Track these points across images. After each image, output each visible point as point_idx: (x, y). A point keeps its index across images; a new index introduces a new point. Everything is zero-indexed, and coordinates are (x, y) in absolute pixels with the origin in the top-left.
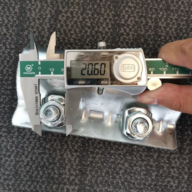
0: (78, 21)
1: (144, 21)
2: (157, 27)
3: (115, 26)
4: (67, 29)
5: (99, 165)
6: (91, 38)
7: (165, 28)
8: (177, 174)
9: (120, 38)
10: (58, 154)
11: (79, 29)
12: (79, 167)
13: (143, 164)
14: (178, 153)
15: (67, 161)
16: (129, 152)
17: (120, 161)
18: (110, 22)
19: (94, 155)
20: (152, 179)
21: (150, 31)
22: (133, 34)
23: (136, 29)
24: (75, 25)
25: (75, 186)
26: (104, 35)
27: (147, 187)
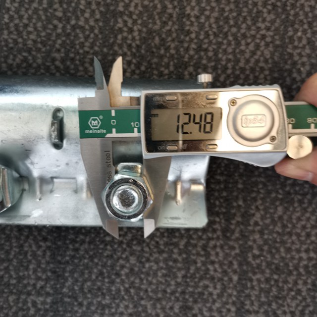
0: (41, 8)
1: (159, 6)
2: (183, 16)
3: (108, 16)
4: (21, 24)
5: (86, 261)
6: (64, 38)
7: (197, 17)
8: (220, 273)
9: (116, 37)
10: (14, 245)
11: (42, 22)
12: (52, 266)
13: (161, 258)
14: (221, 237)
15: (31, 256)
16: (136, 239)
17: (122, 253)
18: (98, 9)
19: (77, 245)
20: (176, 282)
21: (170, 23)
22: (140, 31)
23: (145, 20)
24: (35, 16)
25: (46, 297)
26: (87, 33)
27: (168, 295)
